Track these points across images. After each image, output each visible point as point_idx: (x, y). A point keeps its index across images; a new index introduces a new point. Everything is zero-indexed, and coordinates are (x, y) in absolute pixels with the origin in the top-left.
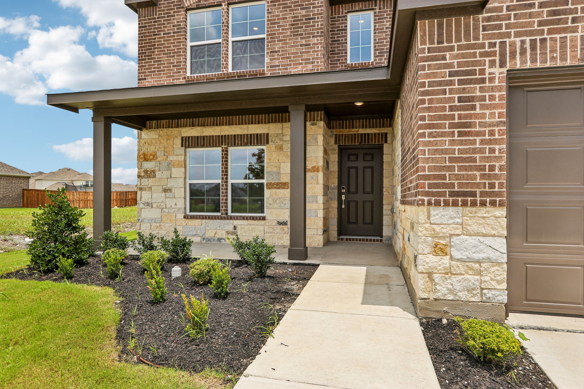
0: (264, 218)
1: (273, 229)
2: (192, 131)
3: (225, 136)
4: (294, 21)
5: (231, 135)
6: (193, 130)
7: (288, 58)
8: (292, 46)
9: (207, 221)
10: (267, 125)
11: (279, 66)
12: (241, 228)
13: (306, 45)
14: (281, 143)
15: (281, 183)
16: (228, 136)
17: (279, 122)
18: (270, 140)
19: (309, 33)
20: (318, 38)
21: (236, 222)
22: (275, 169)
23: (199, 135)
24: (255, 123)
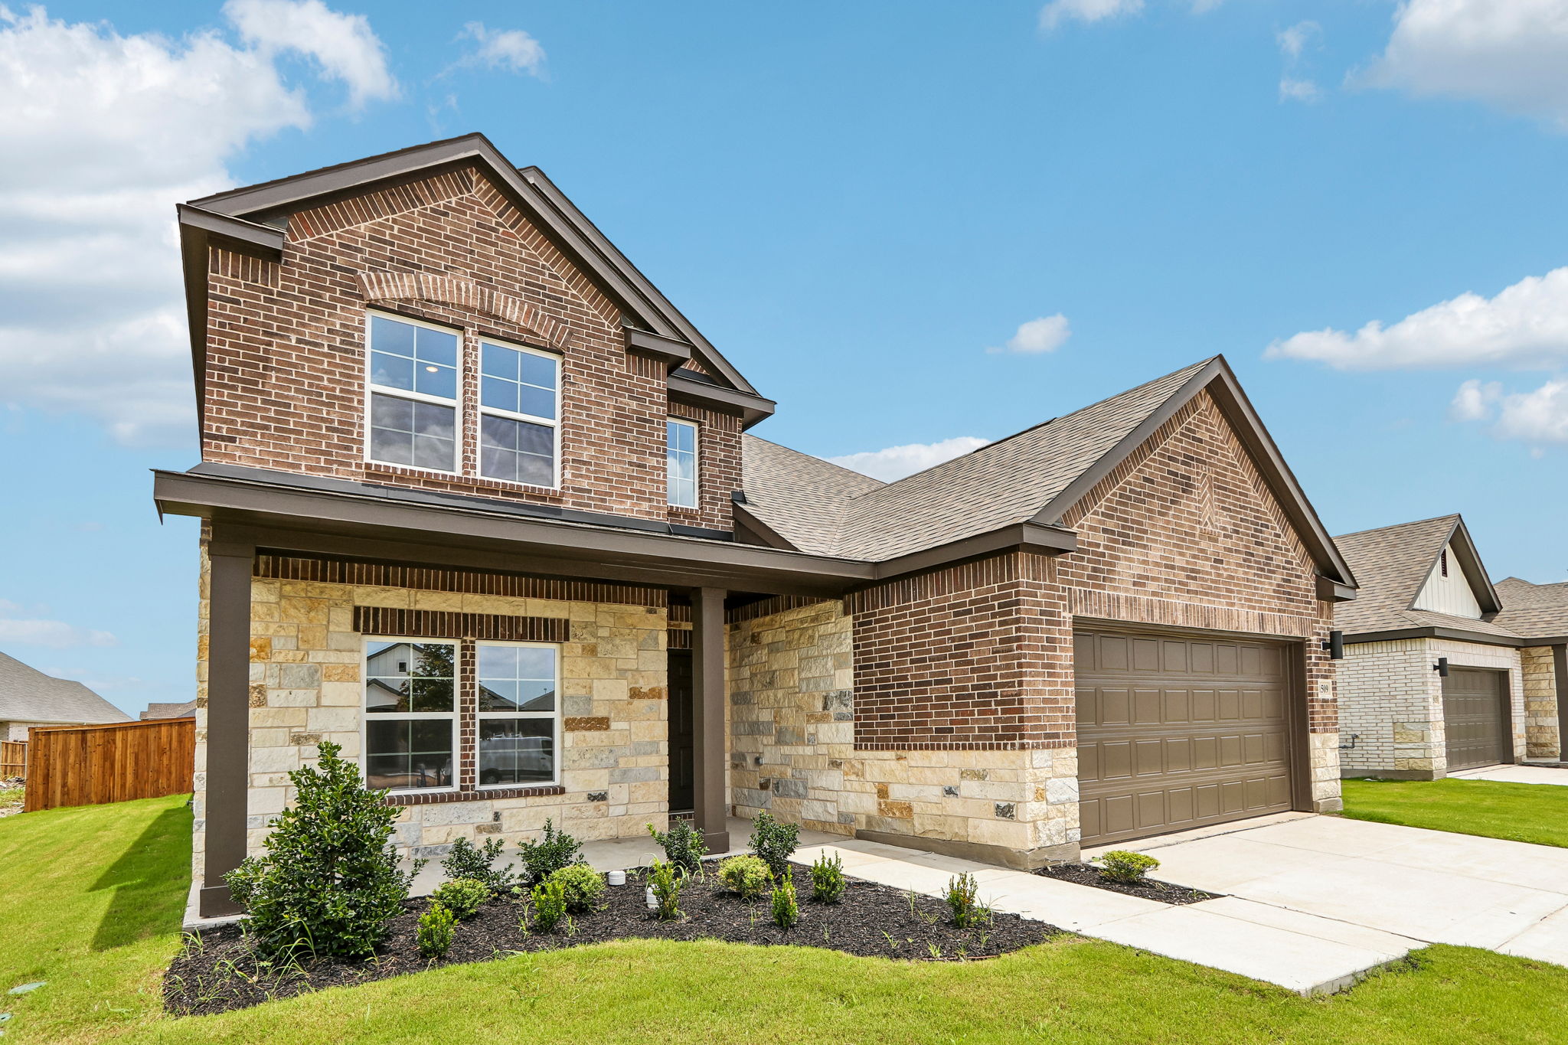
0: (562, 791)
1: (580, 810)
2: (383, 595)
3: (473, 615)
4: (617, 415)
5: (488, 616)
6: (389, 593)
7: (606, 480)
8: (615, 461)
9: (425, 807)
10: (566, 604)
11: (589, 491)
12: (512, 816)
13: (639, 466)
14: (593, 641)
15: (594, 719)
16: (481, 616)
17: (589, 599)
18: (571, 633)
19: (644, 446)
20: (659, 459)
21: (499, 804)
22: (583, 692)
23: (406, 607)
24: (541, 597)
